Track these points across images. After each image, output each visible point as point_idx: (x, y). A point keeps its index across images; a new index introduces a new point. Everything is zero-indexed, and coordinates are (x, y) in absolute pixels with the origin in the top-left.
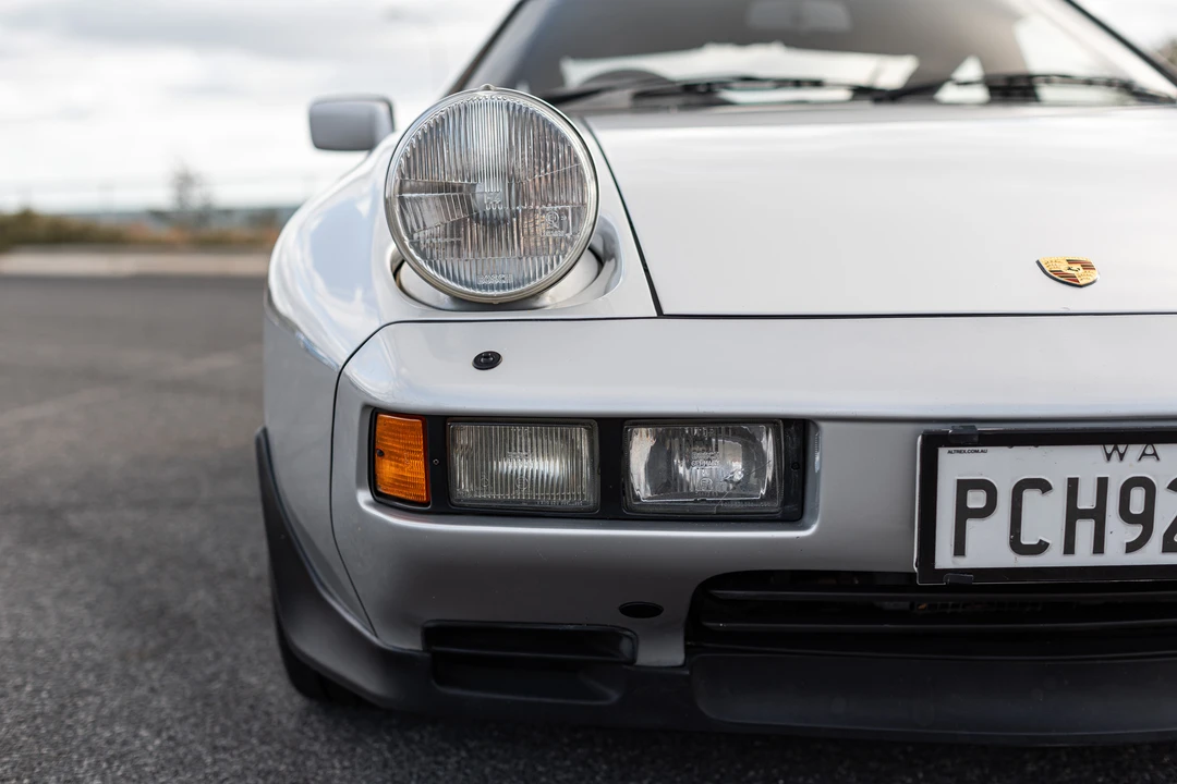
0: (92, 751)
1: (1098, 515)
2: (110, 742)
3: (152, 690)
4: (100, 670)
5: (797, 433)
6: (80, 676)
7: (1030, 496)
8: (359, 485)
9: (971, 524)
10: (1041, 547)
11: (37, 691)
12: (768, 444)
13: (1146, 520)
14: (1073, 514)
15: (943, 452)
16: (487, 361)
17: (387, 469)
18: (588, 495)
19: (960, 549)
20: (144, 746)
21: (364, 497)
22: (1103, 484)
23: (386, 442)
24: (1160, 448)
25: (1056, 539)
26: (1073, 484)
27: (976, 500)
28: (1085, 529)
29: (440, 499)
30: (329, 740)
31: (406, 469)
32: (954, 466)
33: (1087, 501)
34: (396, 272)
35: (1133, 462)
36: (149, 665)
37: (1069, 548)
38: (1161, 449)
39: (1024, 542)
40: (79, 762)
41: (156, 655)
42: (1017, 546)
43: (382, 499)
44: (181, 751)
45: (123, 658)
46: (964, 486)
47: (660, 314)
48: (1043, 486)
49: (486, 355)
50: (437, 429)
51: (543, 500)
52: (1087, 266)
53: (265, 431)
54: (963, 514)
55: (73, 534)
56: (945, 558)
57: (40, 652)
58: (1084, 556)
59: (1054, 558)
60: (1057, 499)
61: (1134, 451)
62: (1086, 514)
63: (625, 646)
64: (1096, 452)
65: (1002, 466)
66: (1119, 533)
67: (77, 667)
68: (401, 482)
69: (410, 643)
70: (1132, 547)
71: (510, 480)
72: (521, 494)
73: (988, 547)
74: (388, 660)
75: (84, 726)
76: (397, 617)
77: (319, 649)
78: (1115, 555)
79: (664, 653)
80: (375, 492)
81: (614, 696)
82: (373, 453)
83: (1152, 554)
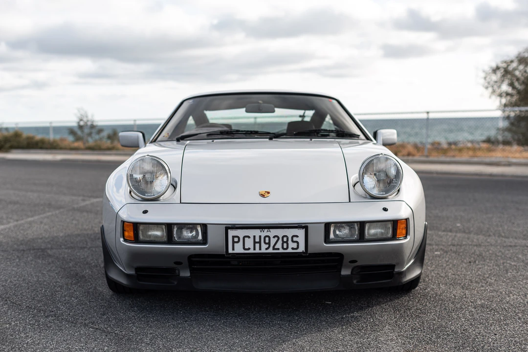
0: (61, 302)
1: (260, 243)
2: (65, 300)
3: (75, 291)
4: (61, 287)
5: (204, 226)
6: (56, 288)
7: (246, 239)
8: (121, 237)
9: (235, 244)
10: (249, 249)
11: (46, 291)
12: (199, 229)
13: (269, 243)
14: (255, 243)
15: (229, 230)
16: (145, 212)
17: (126, 234)
18: (165, 239)
19: (233, 249)
20: (73, 301)
21: (122, 239)
22: (260, 237)
23: (126, 228)
24: (271, 230)
25: (252, 247)
26: (254, 237)
27: (236, 239)
28: (257, 245)
29: (136, 240)
30: (117, 300)
31: (130, 234)
32: (231, 233)
33: (257, 240)
34: (130, 192)
35: (266, 233)
36: (74, 286)
37: (254, 249)
39: (246, 248)
40: (58, 304)
41: (75, 284)
42: (244, 249)
43: (125, 240)
44: (82, 302)
45: (67, 284)
46: (234, 237)
47: (181, 203)
48: (249, 237)
49: (145, 211)
50: (136, 226)
51: (157, 240)
52: (269, 193)
53: (103, 226)
54: (234, 242)
55: (50, 256)
57: (45, 283)
58: (257, 251)
59: (252, 251)
60: (252, 240)
61: (266, 230)
62: (257, 242)
63: (177, 271)
64: (258, 231)
65: (241, 233)
66: (264, 246)
67: (55, 286)
68: (129, 236)
69: (132, 272)
70: (267, 249)
71: (150, 236)
72: (152, 239)
73: (239, 249)
74: (128, 276)
75: (58, 297)
76: (129, 266)
77: (114, 275)
78: (263, 250)
79: (186, 274)
80: (124, 238)
81: (176, 283)
82: (123, 230)
83: (271, 250)
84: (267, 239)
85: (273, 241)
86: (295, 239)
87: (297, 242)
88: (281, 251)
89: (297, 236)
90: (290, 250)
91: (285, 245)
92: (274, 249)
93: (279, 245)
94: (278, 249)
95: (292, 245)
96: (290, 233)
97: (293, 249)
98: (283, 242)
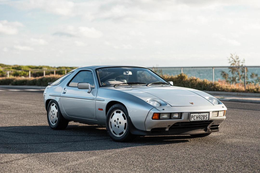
1: (198, 117)
5: (181, 113)
10: (195, 119)
12: (179, 114)
13: (200, 118)
14: (197, 117)
15: (191, 114)
16: (163, 110)
17: (154, 117)
18: (168, 118)
21: (151, 119)
23: (155, 115)
25: (196, 119)
27: (192, 117)
28: (197, 118)
29: (159, 119)
31: (156, 117)
35: (199, 114)
38: (201, 114)
43: (153, 119)
46: (192, 116)
47: (172, 106)
48: (195, 116)
50: (159, 114)
52: (193, 103)
54: (192, 118)
56: (191, 120)
58: (197, 120)
60: (196, 117)
63: (166, 129)
65: (193, 115)
66: (199, 118)
70: (199, 119)
73: (192, 120)
78: (198, 120)
83: (200, 120)
84: (200, 116)
85: (201, 117)
86: (206, 116)
87: (207, 117)
88: (203, 120)
89: (207, 115)
90: (205, 120)
91: (204, 118)
92: (201, 119)
93: (202, 118)
94: (202, 119)
95: (206, 118)
96: (205, 114)
97: (206, 119)
98: (204, 117)
